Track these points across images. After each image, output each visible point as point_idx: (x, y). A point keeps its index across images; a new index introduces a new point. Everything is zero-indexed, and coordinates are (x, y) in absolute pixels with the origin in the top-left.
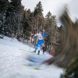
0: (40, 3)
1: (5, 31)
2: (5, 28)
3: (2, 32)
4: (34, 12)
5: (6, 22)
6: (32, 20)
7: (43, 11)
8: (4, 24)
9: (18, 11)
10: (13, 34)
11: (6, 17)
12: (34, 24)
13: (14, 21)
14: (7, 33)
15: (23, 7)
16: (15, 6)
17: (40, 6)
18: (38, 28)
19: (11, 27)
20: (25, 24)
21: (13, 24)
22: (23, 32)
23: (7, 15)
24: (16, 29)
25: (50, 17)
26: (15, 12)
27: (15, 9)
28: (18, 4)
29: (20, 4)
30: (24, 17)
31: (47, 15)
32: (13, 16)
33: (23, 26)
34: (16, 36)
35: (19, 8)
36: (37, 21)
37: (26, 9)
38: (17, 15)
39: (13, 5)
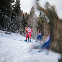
0: (33, 7)
1: (11, 29)
2: (11, 27)
4: (30, 14)
5: (12, 23)
6: (29, 20)
7: (36, 12)
8: (11, 24)
9: (19, 14)
10: (17, 31)
11: (12, 20)
12: (31, 22)
13: (17, 22)
14: (13, 30)
15: (22, 12)
16: (17, 12)
17: (33, 9)
18: (34, 24)
19: (15, 26)
20: (24, 23)
21: (16, 24)
22: (24, 28)
23: (12, 18)
24: (19, 27)
25: (42, 16)
26: (17, 15)
27: (16, 14)
28: (19, 10)
29: (20, 9)
30: (23, 18)
31: (39, 15)
32: (16, 19)
33: (24, 24)
34: (19, 32)
35: (20, 13)
36: (32, 20)
37: (24, 13)
38: (18, 17)
39: (15, 11)
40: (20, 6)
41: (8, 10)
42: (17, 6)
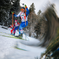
0: (33, 4)
1: (9, 24)
2: (9, 22)
3: (7, 25)
5: (10, 18)
7: (35, 9)
12: (29, 19)
13: (15, 17)
16: (16, 7)
17: (33, 6)
18: (32, 22)
21: (14, 19)
26: (16, 11)
27: (15, 9)
28: (18, 5)
36: (31, 17)
38: (17, 13)
39: (14, 6)
40: (20, 1)
41: (7, 4)
42: (17, 2)
